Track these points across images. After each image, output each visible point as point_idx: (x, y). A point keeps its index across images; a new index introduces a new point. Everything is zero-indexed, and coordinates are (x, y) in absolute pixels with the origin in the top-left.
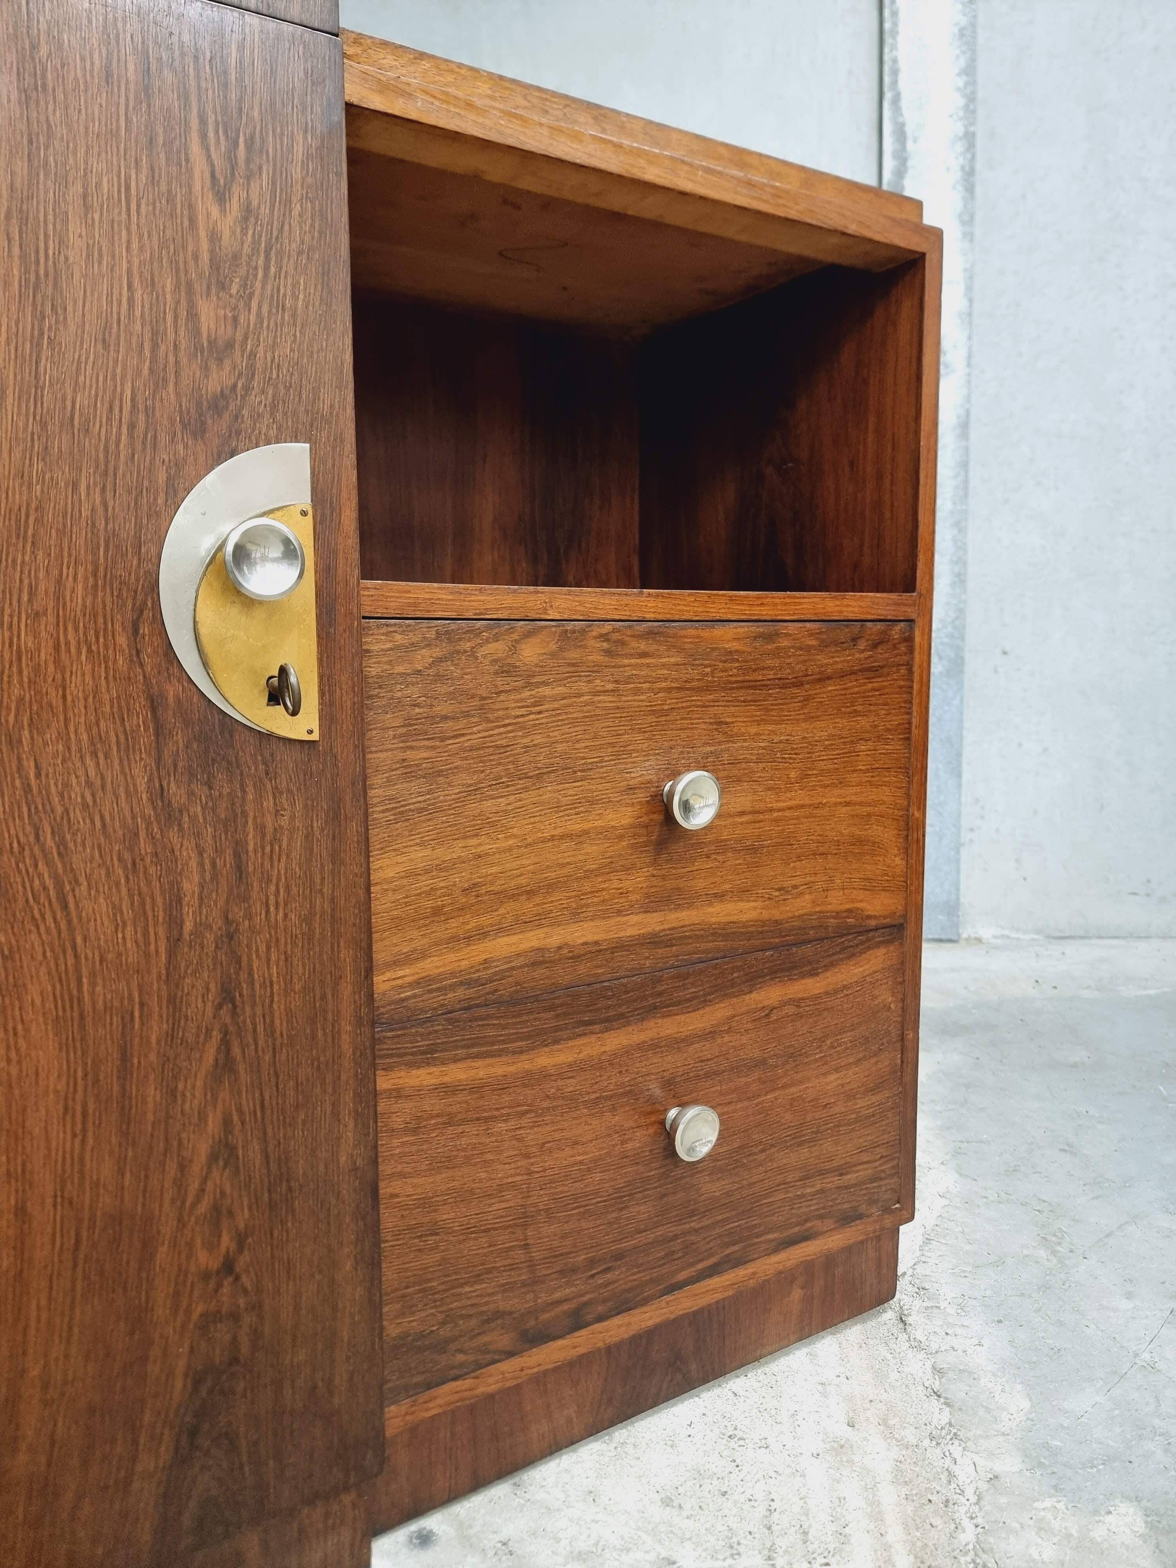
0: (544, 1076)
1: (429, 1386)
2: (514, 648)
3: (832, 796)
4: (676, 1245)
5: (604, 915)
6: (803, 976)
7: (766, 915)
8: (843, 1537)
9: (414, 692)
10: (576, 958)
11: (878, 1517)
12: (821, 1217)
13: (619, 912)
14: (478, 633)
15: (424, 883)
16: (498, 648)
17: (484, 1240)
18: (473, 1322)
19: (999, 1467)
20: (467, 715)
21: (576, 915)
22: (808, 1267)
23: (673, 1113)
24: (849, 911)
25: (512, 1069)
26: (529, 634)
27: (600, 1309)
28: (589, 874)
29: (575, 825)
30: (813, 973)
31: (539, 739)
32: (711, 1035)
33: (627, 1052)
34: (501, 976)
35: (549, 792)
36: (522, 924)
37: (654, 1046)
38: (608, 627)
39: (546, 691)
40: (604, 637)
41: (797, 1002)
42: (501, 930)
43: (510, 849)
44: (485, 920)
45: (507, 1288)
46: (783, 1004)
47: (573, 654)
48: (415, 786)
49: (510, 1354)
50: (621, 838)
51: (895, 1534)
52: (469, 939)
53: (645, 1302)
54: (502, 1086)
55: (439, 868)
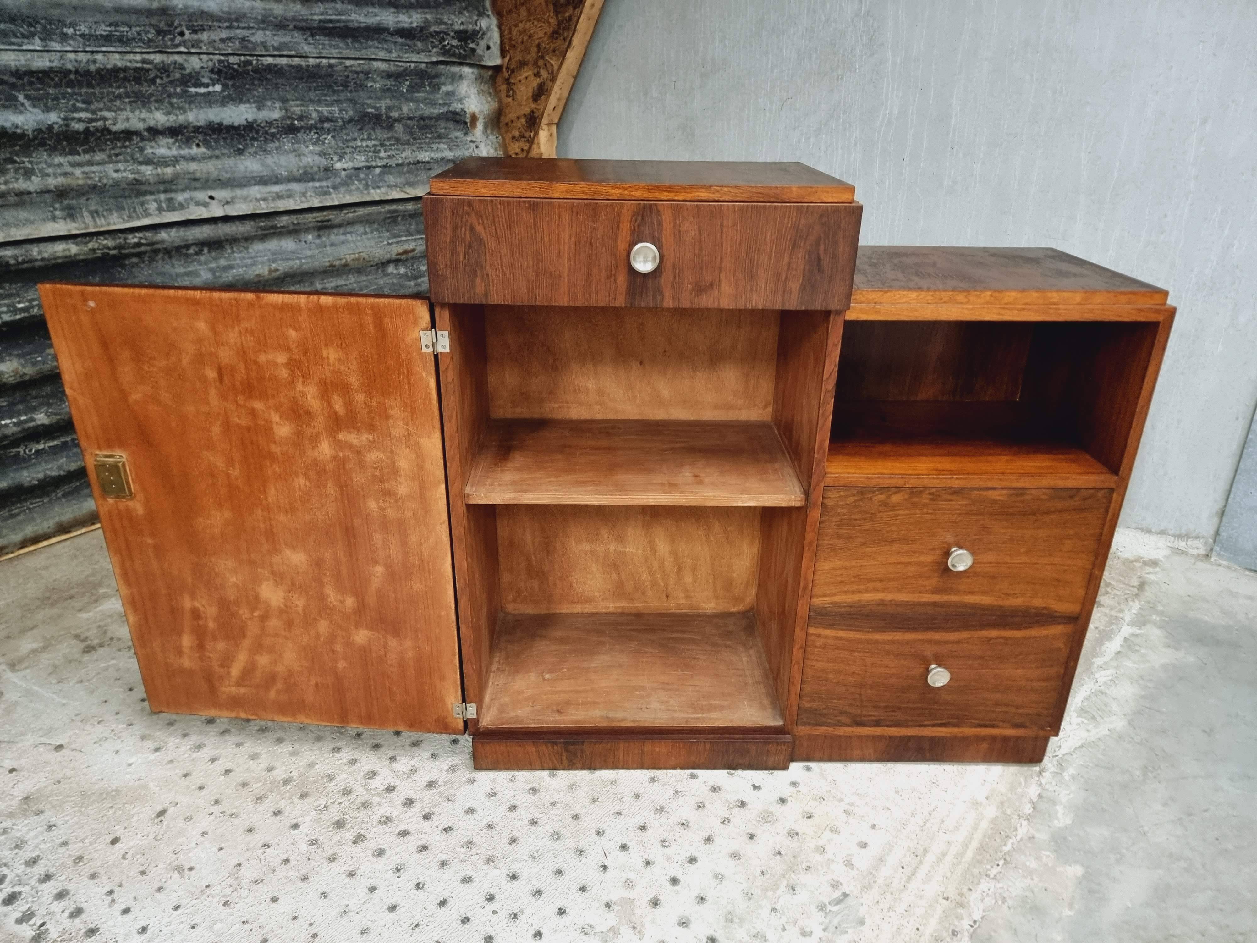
0: (877, 642)
1: (817, 725)
2: (889, 497)
3: (1045, 560)
4: (927, 711)
5: (913, 592)
6: (1012, 629)
7: (995, 603)
8: (957, 828)
9: (845, 511)
10: (897, 605)
11: (976, 828)
12: (1003, 722)
13: (920, 592)
14: (874, 492)
15: (839, 572)
16: (882, 497)
17: (844, 688)
18: (836, 712)
19: (1037, 835)
20: (864, 519)
21: (900, 590)
22: (993, 738)
23: (933, 666)
24: (1045, 608)
25: (864, 637)
26: (896, 493)
27: (888, 723)
28: (908, 577)
29: (906, 559)
30: (1018, 629)
31: (894, 529)
32: (958, 642)
33: (916, 641)
34: (864, 606)
35: (896, 547)
36: (876, 590)
37: (929, 641)
38: (934, 490)
39: (901, 512)
40: (930, 494)
41: (1007, 639)
42: (867, 591)
43: (875, 565)
44: (862, 587)
45: (851, 705)
46: (997, 638)
47: (915, 500)
48: (841, 541)
49: (848, 726)
50: (926, 566)
51: (978, 836)
52: (853, 592)
53: (907, 726)
54: (859, 641)
55: (846, 568)
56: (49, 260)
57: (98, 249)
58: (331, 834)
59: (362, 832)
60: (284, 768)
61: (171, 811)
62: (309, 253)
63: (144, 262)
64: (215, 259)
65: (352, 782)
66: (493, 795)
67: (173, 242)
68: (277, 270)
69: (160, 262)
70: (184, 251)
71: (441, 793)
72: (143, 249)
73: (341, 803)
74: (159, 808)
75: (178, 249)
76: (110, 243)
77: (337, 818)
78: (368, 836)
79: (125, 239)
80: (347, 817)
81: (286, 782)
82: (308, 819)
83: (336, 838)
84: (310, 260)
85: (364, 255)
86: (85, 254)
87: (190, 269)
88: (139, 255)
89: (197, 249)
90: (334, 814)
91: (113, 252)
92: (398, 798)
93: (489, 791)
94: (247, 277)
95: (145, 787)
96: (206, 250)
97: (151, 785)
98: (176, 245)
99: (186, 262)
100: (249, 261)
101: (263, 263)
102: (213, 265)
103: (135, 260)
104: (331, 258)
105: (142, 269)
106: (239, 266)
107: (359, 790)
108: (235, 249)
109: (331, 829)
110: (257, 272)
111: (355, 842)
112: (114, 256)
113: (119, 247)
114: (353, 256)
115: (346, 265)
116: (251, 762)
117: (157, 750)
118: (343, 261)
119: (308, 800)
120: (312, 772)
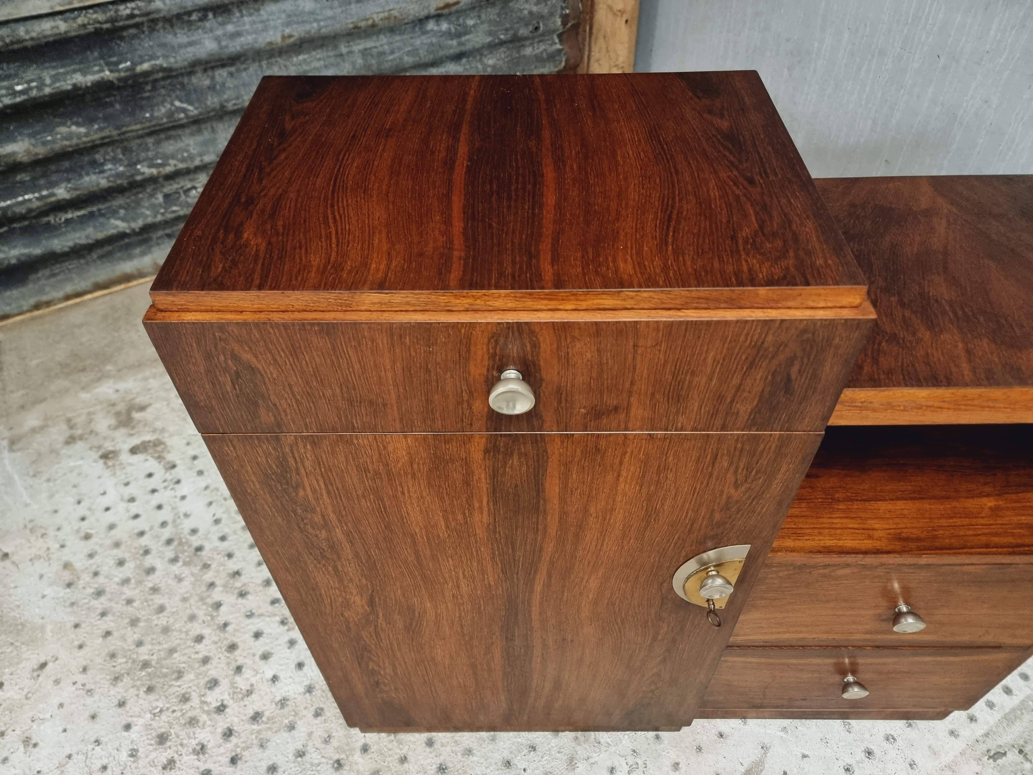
56: (39, 39)
57: (89, 24)
58: (151, 748)
59: (176, 756)
60: (150, 647)
61: (50, 666)
62: (329, 13)
63: (143, 32)
64: (223, 24)
65: (194, 688)
66: (301, 754)
67: (169, 10)
68: (290, 36)
69: (161, 31)
70: (186, 18)
71: (259, 732)
72: (137, 20)
73: (174, 711)
74: (42, 660)
75: (179, 16)
76: (100, 17)
77: (163, 730)
78: (178, 765)
79: (117, 11)
80: (172, 731)
81: (146, 665)
82: (141, 721)
83: (153, 755)
84: (330, 22)
85: (395, 13)
86: (75, 31)
87: (193, 38)
88: (137, 26)
89: (200, 15)
90: (161, 725)
91: (105, 26)
92: (222, 723)
93: (300, 747)
94: (257, 46)
95: (42, 628)
96: (210, 15)
97: (49, 628)
98: (175, 13)
99: (189, 30)
100: (260, 26)
101: (275, 28)
102: (219, 32)
103: (133, 31)
104: (355, 19)
105: (142, 40)
106: (249, 33)
107: (195, 701)
108: (244, 12)
109: (153, 742)
110: (268, 40)
111: (164, 768)
112: (107, 29)
113: (112, 20)
114: (382, 15)
115: (373, 26)
116: (129, 629)
117: (69, 585)
118: (370, 22)
119: (152, 697)
120: (168, 662)
